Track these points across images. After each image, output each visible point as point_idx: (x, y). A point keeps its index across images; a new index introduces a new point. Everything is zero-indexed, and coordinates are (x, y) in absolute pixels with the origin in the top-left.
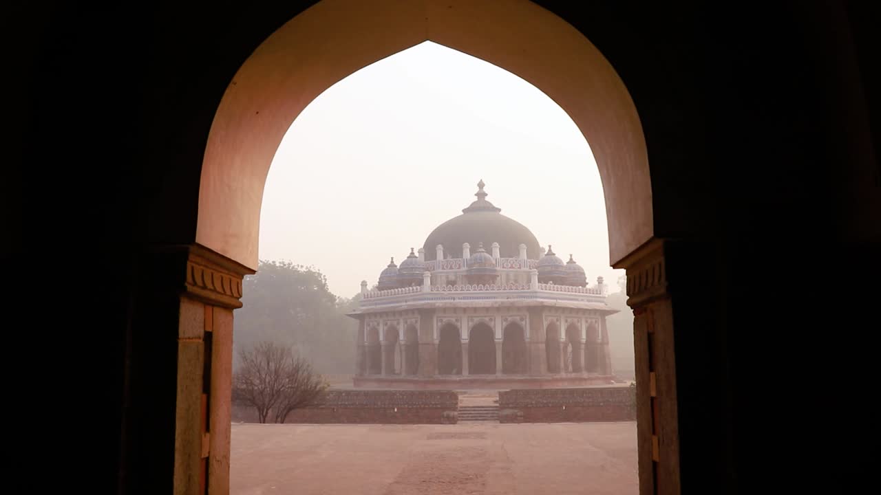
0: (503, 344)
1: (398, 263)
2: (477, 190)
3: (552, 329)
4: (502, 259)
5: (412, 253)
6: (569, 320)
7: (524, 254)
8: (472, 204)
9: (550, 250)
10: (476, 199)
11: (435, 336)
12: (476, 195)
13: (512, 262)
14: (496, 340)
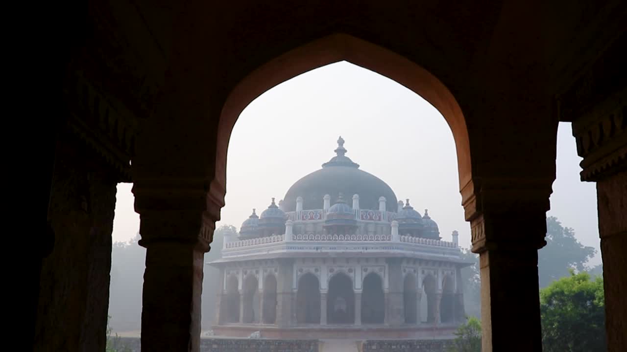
0: (363, 294)
1: (259, 214)
2: (337, 146)
3: (409, 280)
4: (361, 210)
5: (273, 203)
6: (426, 271)
7: (382, 207)
8: (332, 159)
9: (408, 204)
10: (335, 155)
11: (295, 286)
12: (335, 151)
13: (371, 214)
14: (355, 290)
